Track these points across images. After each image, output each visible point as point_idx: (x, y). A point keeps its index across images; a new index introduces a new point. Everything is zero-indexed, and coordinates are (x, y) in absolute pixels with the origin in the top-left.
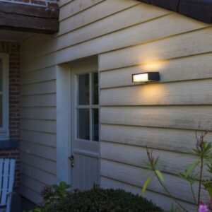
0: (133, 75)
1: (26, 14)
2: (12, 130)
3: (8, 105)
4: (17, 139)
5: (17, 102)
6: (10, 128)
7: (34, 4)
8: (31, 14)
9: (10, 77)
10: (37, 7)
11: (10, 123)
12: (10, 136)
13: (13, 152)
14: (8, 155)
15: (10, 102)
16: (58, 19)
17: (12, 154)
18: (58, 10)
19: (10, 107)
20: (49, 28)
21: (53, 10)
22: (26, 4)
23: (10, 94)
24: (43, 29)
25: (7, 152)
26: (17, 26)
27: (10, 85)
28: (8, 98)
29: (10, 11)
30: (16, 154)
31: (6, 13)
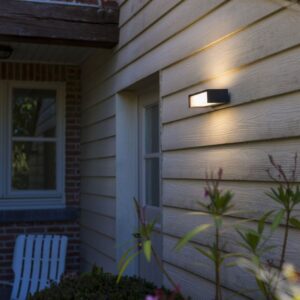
0: (190, 96)
1: (68, 18)
2: (69, 194)
3: (64, 157)
4: (76, 207)
5: (76, 153)
6: (67, 191)
7: (79, 4)
8: (76, 19)
9: (67, 116)
10: (85, 7)
11: (67, 184)
12: (67, 203)
13: (70, 226)
14: (63, 230)
15: (67, 153)
16: (118, 24)
17: (69, 229)
18: (118, 11)
19: (67, 160)
20: (104, 39)
21: (110, 11)
22: (69, 3)
23: (67, 140)
24: (95, 39)
25: (61, 226)
26: (54, 36)
27: (67, 128)
28: (64, 147)
29: (45, 14)
30: (75, 229)
31: (39, 18)
